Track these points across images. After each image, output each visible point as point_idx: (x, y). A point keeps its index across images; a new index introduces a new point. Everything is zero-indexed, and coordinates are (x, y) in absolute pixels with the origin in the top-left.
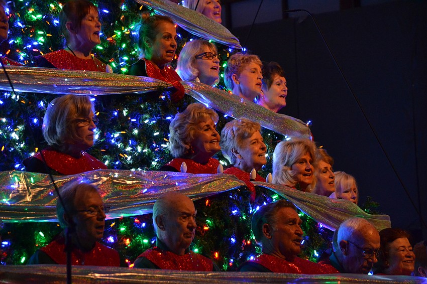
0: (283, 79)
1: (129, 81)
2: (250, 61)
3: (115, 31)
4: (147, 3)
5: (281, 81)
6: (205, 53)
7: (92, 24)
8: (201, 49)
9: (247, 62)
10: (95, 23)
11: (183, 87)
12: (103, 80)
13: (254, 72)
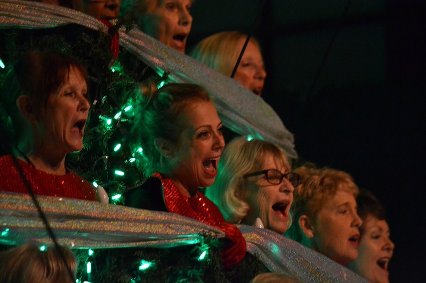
0: (383, 224)
1: (145, 221)
2: (336, 188)
3: (100, 117)
4: (157, 61)
5: (381, 229)
6: (266, 172)
7: (73, 104)
8: (256, 162)
9: (330, 189)
10: (77, 103)
11: (244, 238)
12: (98, 219)
13: (344, 212)
